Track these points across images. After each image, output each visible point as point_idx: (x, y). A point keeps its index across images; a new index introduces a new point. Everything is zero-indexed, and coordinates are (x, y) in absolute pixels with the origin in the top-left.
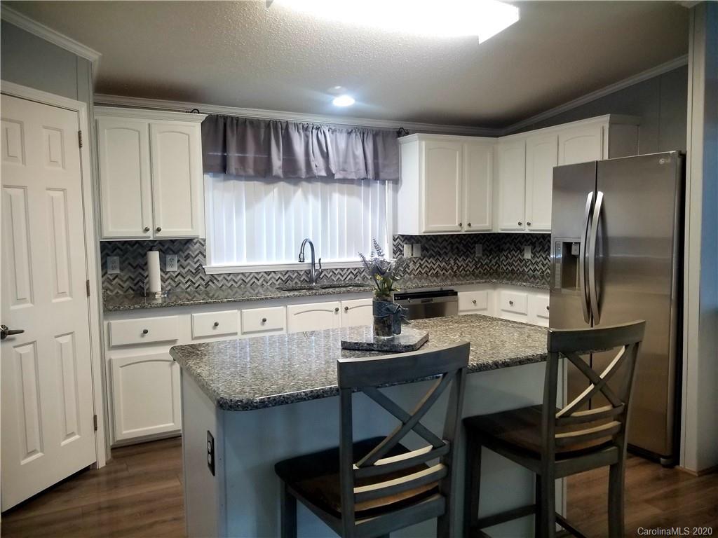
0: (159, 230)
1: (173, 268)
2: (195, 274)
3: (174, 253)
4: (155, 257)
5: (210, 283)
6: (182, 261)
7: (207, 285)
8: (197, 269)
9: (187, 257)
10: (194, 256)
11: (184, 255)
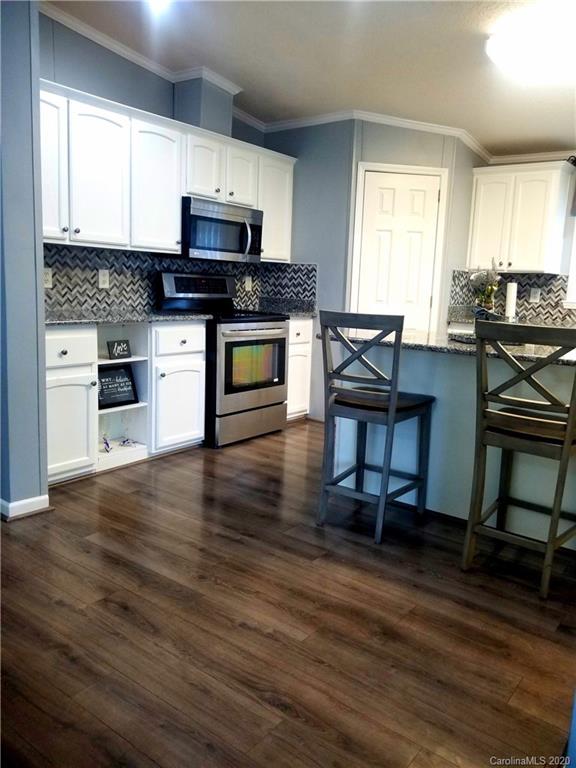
0: (510, 264)
1: (535, 299)
2: (554, 307)
3: (539, 287)
4: (512, 288)
5: (567, 317)
6: (544, 294)
7: (564, 319)
8: (557, 304)
9: (549, 292)
10: (555, 290)
11: (547, 289)
